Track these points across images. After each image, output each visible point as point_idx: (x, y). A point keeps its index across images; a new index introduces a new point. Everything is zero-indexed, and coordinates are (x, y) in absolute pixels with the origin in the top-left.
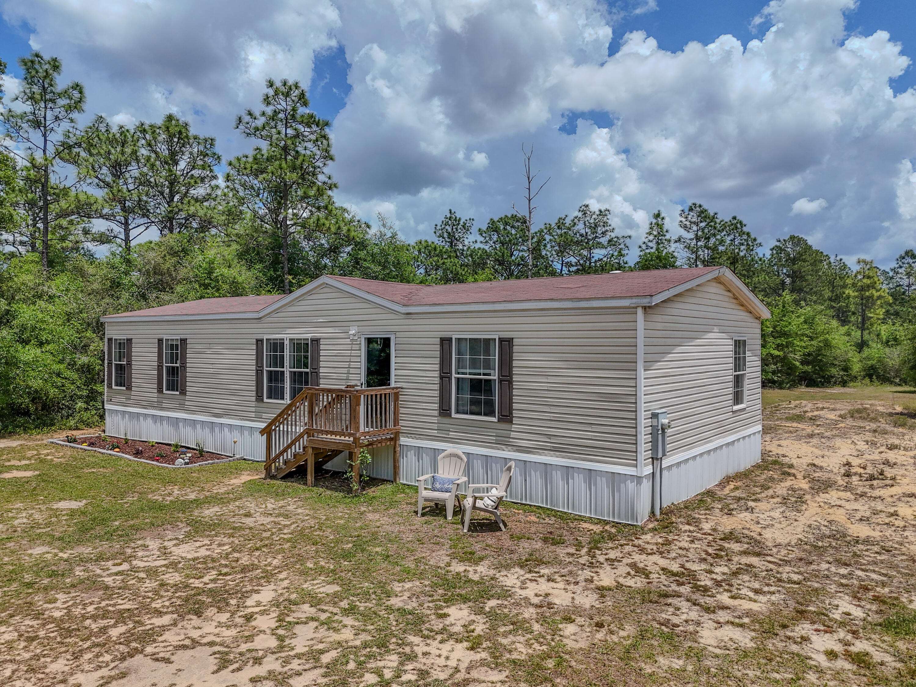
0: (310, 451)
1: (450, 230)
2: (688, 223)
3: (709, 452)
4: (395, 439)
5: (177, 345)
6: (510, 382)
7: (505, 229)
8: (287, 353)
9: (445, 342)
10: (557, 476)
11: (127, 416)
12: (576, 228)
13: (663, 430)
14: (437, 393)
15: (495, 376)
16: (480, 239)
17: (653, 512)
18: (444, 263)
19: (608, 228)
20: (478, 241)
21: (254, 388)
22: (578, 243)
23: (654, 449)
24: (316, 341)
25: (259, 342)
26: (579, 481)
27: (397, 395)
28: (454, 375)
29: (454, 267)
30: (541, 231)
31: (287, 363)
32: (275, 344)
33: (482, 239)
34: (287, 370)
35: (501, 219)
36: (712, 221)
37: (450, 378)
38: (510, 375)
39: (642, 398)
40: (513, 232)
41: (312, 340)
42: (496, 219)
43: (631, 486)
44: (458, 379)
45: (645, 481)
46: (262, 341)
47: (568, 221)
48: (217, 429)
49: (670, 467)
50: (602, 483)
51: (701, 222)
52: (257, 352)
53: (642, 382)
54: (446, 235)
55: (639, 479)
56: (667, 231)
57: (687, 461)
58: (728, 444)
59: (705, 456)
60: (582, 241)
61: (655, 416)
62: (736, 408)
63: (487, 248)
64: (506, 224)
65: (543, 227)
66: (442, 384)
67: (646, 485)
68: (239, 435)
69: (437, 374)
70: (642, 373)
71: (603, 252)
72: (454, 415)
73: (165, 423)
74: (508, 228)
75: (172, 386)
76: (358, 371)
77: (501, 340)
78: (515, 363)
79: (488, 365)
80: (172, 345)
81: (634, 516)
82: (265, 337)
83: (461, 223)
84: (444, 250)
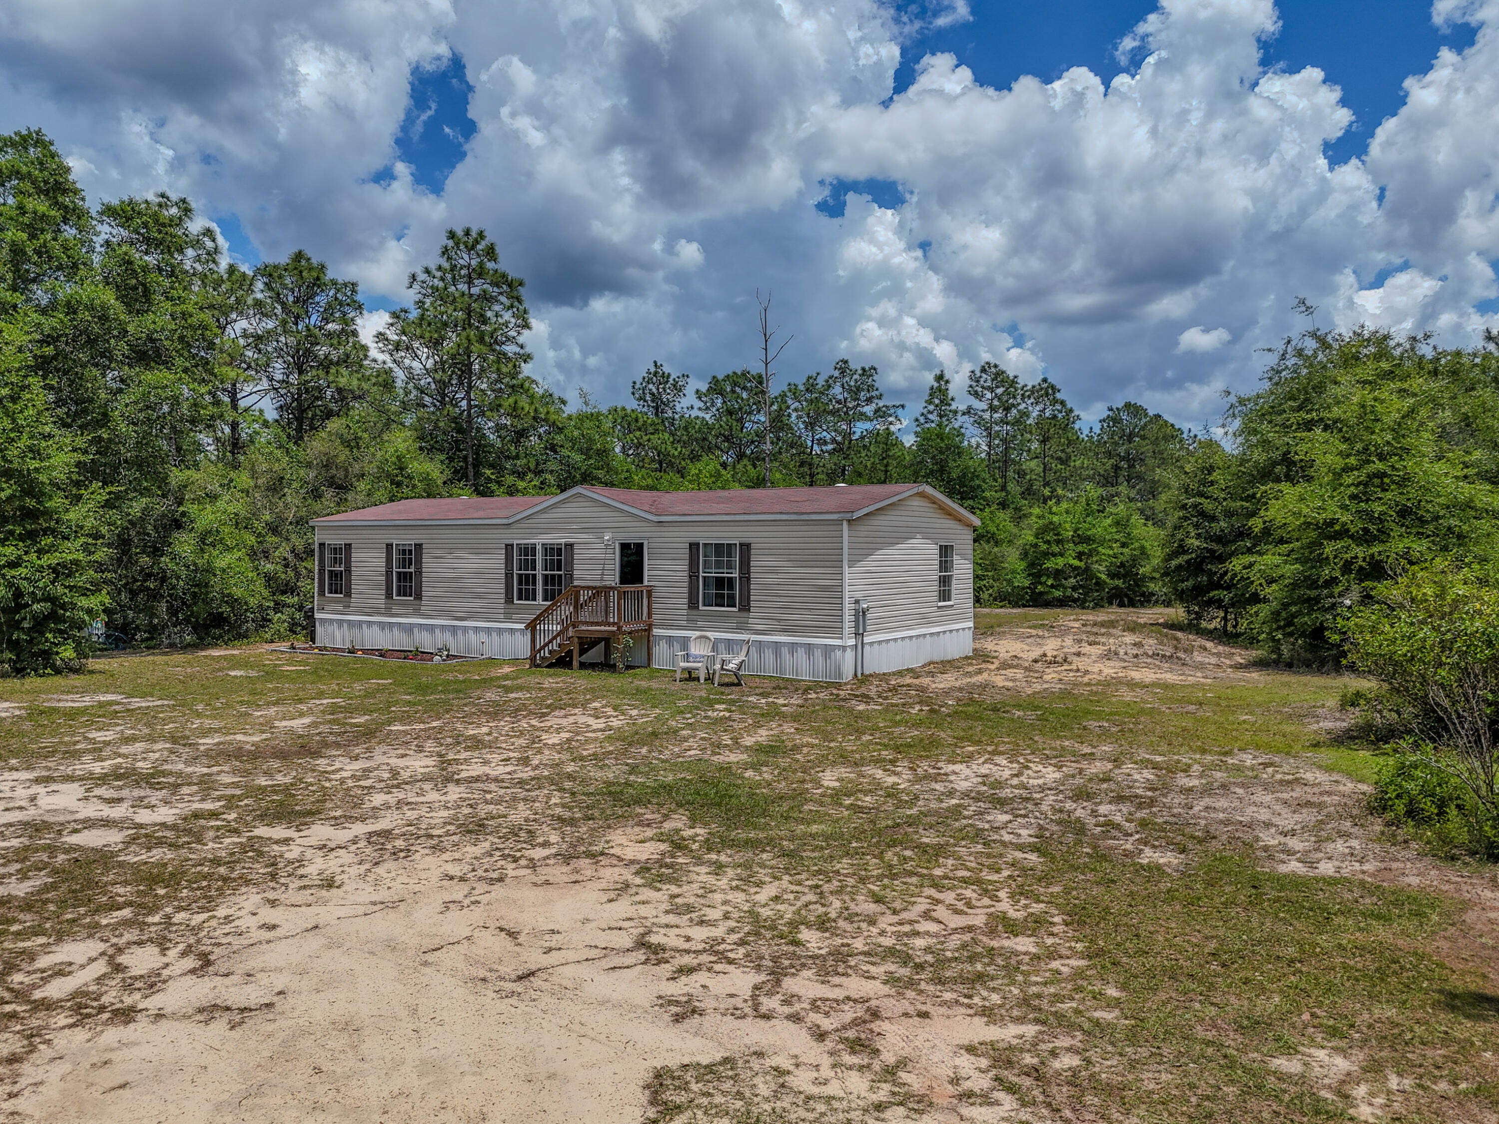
0: (576, 640)
1: (654, 390)
2: (980, 389)
3: (911, 637)
4: (649, 630)
5: (410, 551)
6: (749, 579)
7: (733, 391)
8: (539, 557)
9: (694, 547)
10: (785, 651)
11: (345, 625)
12: (832, 392)
13: (864, 613)
14: (686, 590)
15: (736, 575)
16: (698, 404)
17: (856, 675)
18: (649, 440)
19: (874, 394)
20: (696, 407)
21: (503, 591)
22: (833, 413)
23: (857, 627)
24: (570, 546)
25: (509, 547)
26: (801, 653)
27: (649, 593)
28: (701, 574)
29: (664, 446)
30: (783, 395)
31: (539, 565)
32: (526, 549)
33: (702, 405)
34: (540, 572)
35: (728, 376)
36: (1011, 386)
37: (698, 577)
38: (749, 573)
39: (847, 588)
40: (745, 395)
41: (566, 545)
42: (720, 377)
43: (839, 653)
44: (704, 577)
45: (849, 650)
46: (512, 545)
47: (821, 381)
48: (460, 633)
49: (871, 644)
50: (818, 653)
51: (997, 387)
52: (506, 559)
53: (847, 576)
54: (648, 398)
55: (844, 648)
56: (953, 399)
57: (888, 641)
58: (932, 634)
59: (907, 640)
60: (838, 410)
61: (857, 602)
62: (940, 604)
63: (707, 417)
64: (735, 384)
65: (786, 389)
66: (691, 582)
67: (850, 655)
68: (485, 636)
69: (686, 574)
70: (846, 570)
71: (868, 426)
72: (701, 608)
73: (395, 630)
74: (738, 390)
75: (402, 592)
76: (612, 572)
77: (741, 545)
78: (752, 564)
79: (730, 566)
80: (404, 551)
81: (840, 676)
82: (515, 542)
83: (671, 381)
84: (649, 421)
